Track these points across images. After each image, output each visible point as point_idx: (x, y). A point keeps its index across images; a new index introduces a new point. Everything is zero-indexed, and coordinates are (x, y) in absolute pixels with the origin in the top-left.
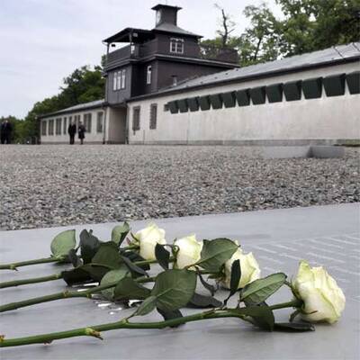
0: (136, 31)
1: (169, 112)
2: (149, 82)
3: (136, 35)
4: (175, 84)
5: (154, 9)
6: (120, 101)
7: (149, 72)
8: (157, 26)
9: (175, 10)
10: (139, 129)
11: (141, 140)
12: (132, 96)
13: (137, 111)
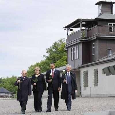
0: (84, 20)
1: (105, 74)
2: (93, 54)
3: (84, 23)
4: (111, 55)
5: (97, 4)
6: (76, 68)
7: (93, 47)
8: (99, 15)
9: (111, 4)
10: (88, 86)
11: (89, 94)
12: (83, 64)
13: (86, 74)
